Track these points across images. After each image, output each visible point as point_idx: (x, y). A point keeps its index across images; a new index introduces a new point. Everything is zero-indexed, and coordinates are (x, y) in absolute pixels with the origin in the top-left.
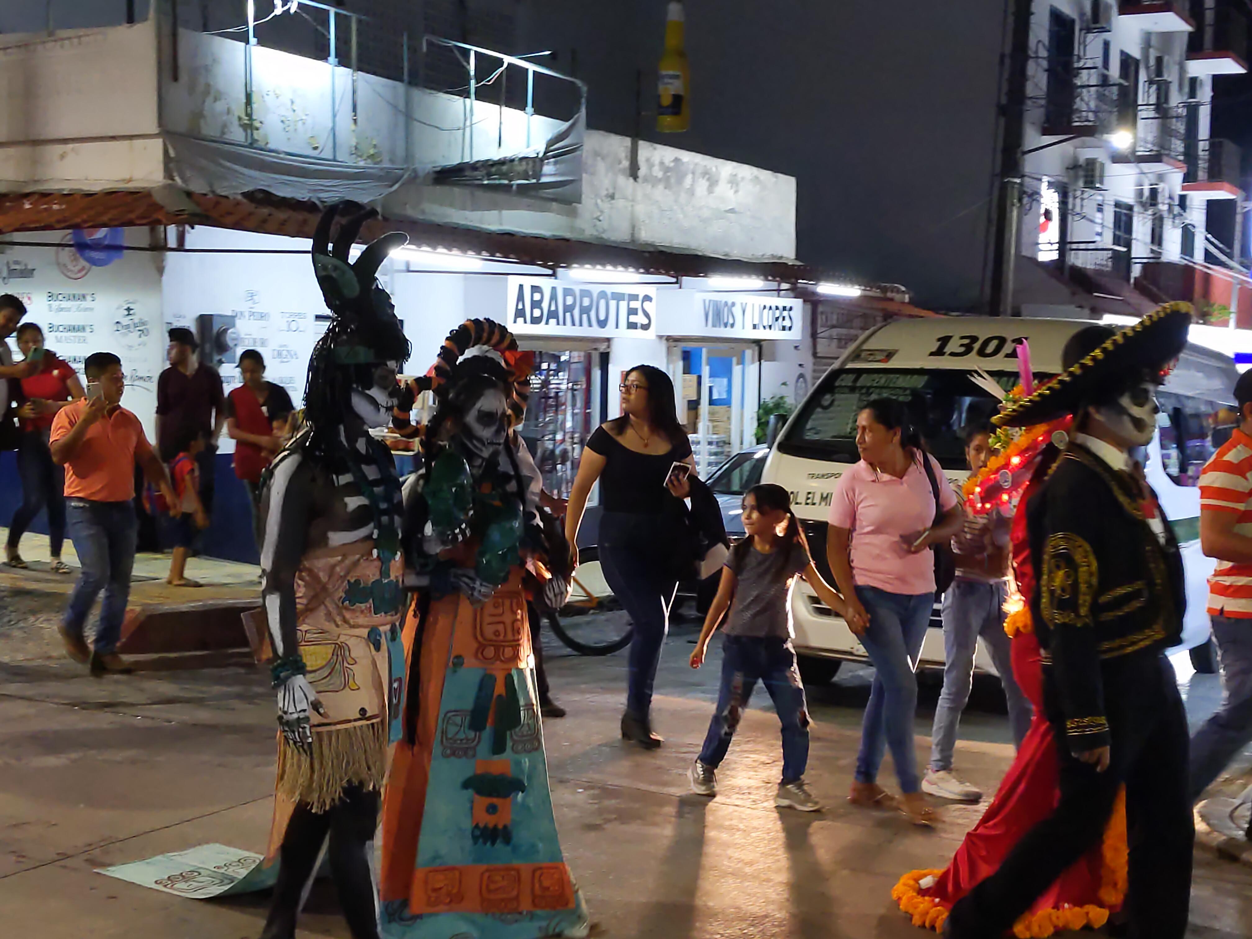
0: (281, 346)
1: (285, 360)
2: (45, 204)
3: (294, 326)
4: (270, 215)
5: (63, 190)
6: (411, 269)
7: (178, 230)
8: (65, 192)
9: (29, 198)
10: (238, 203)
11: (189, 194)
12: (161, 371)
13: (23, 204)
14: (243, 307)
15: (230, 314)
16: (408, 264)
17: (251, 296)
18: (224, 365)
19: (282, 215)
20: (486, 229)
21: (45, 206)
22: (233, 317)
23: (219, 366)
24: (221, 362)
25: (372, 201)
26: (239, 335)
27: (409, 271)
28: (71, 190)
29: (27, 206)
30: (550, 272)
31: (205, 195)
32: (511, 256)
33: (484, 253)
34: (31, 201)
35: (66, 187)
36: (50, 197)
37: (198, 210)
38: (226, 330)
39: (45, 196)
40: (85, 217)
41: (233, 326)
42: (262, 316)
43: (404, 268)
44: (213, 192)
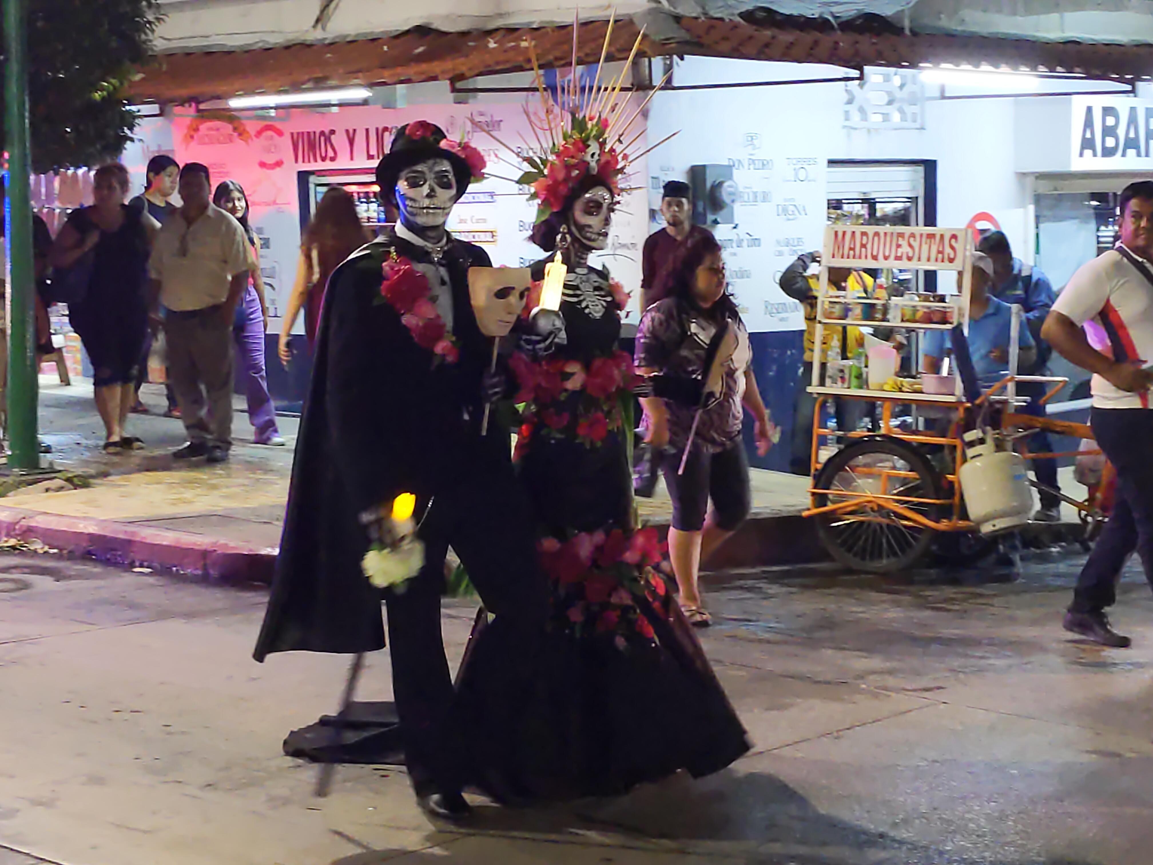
0: (785, 200)
1: (791, 217)
2: (513, 42)
3: (802, 174)
4: (773, 37)
5: (533, 23)
6: (947, 94)
7: (665, 64)
8: (535, 26)
9: (494, 35)
10: (735, 26)
11: (678, 19)
12: (647, 236)
13: (489, 42)
14: (741, 154)
15: (726, 163)
16: (943, 90)
17: (751, 138)
18: (719, 225)
19: (786, 37)
20: (1044, 38)
21: (513, 44)
22: (730, 167)
23: (713, 227)
24: (716, 222)
25: (898, 12)
26: (737, 188)
27: (943, 97)
28: (542, 22)
29: (492, 45)
30: (1129, 88)
31: (696, 18)
32: (1078, 69)
33: (1042, 68)
34: (497, 39)
35: (536, 20)
36: (516, 34)
37: (687, 37)
38: (721, 184)
39: (511, 30)
40: (558, 54)
41: (731, 178)
42: (764, 165)
43: (938, 94)
44: (705, 14)
